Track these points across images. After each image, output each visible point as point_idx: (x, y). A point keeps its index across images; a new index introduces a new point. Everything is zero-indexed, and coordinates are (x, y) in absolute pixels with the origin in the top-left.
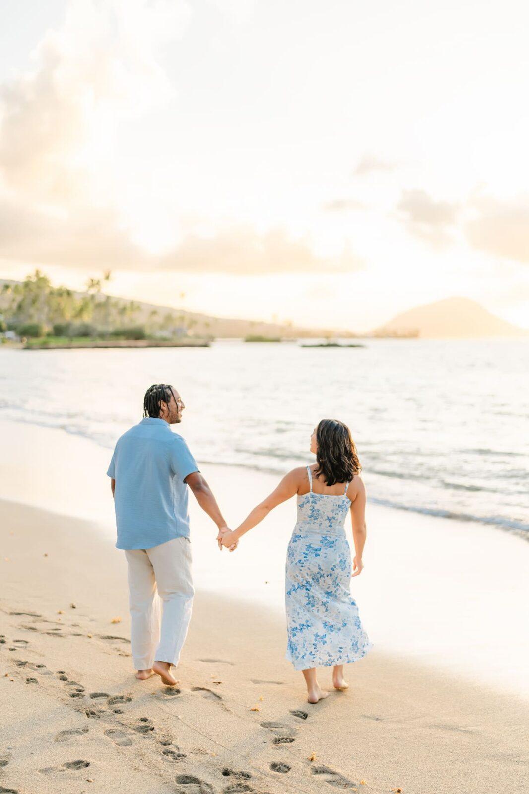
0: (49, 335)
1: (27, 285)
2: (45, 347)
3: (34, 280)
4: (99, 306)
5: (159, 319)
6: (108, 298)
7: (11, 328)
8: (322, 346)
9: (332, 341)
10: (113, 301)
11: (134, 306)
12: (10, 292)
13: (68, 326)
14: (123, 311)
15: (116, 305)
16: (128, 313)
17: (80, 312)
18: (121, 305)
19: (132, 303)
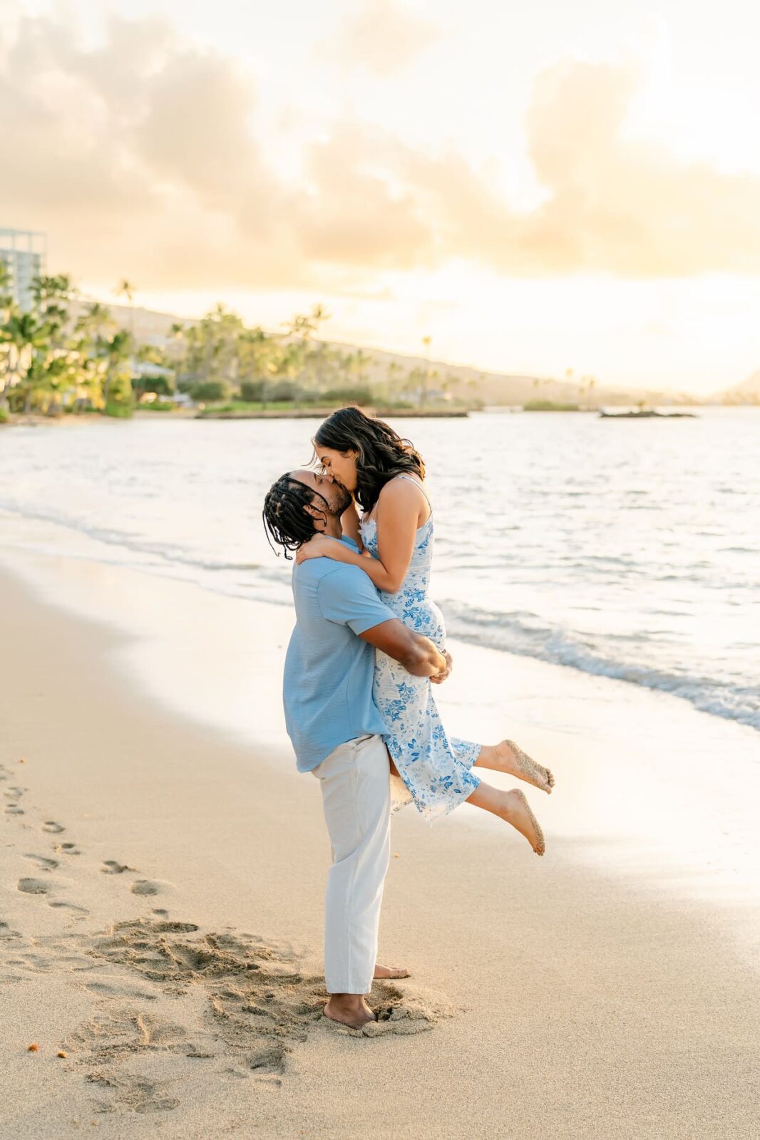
0: (235, 398)
1: (206, 325)
2: (226, 415)
3: (217, 319)
4: (312, 356)
5: (402, 376)
6: (324, 345)
7: (183, 388)
8: (631, 415)
9: (646, 409)
10: (332, 349)
11: (361, 356)
12: (180, 335)
13: (261, 386)
14: (347, 363)
15: (337, 355)
16: (354, 366)
17: (283, 366)
18: (345, 356)
19: (360, 352)
